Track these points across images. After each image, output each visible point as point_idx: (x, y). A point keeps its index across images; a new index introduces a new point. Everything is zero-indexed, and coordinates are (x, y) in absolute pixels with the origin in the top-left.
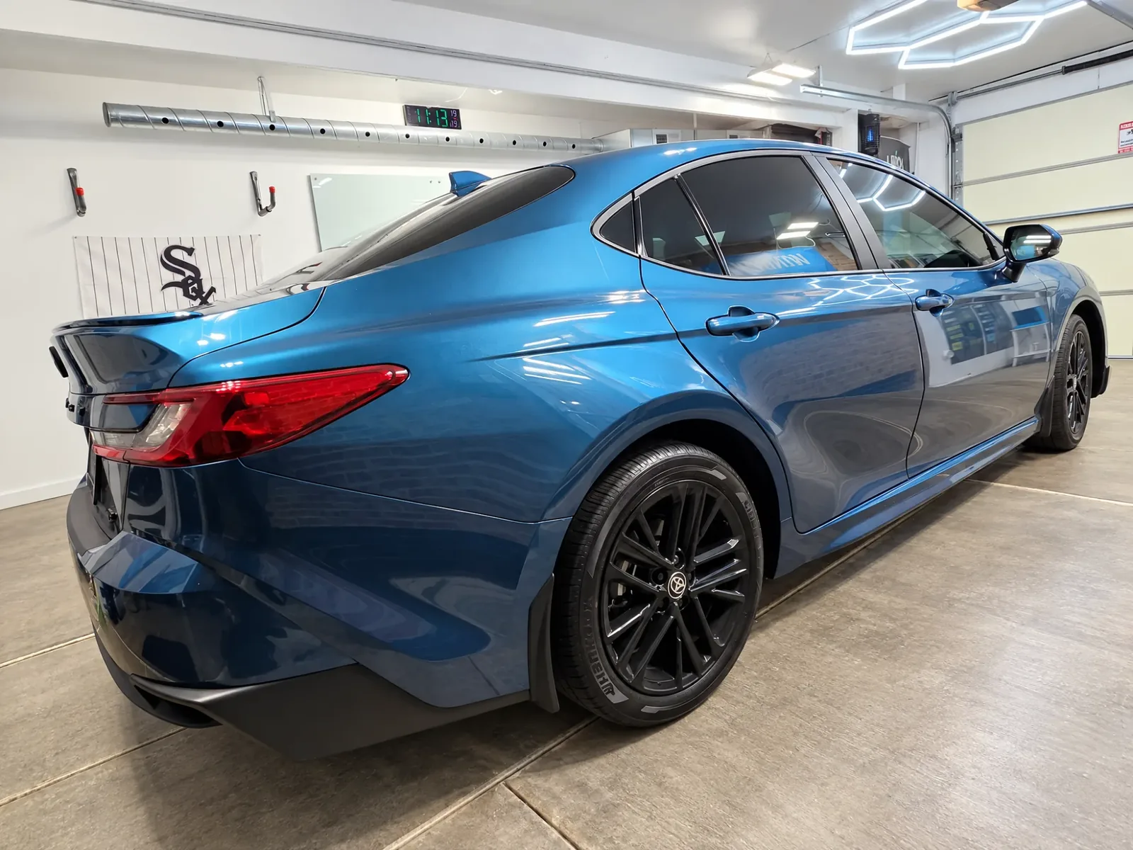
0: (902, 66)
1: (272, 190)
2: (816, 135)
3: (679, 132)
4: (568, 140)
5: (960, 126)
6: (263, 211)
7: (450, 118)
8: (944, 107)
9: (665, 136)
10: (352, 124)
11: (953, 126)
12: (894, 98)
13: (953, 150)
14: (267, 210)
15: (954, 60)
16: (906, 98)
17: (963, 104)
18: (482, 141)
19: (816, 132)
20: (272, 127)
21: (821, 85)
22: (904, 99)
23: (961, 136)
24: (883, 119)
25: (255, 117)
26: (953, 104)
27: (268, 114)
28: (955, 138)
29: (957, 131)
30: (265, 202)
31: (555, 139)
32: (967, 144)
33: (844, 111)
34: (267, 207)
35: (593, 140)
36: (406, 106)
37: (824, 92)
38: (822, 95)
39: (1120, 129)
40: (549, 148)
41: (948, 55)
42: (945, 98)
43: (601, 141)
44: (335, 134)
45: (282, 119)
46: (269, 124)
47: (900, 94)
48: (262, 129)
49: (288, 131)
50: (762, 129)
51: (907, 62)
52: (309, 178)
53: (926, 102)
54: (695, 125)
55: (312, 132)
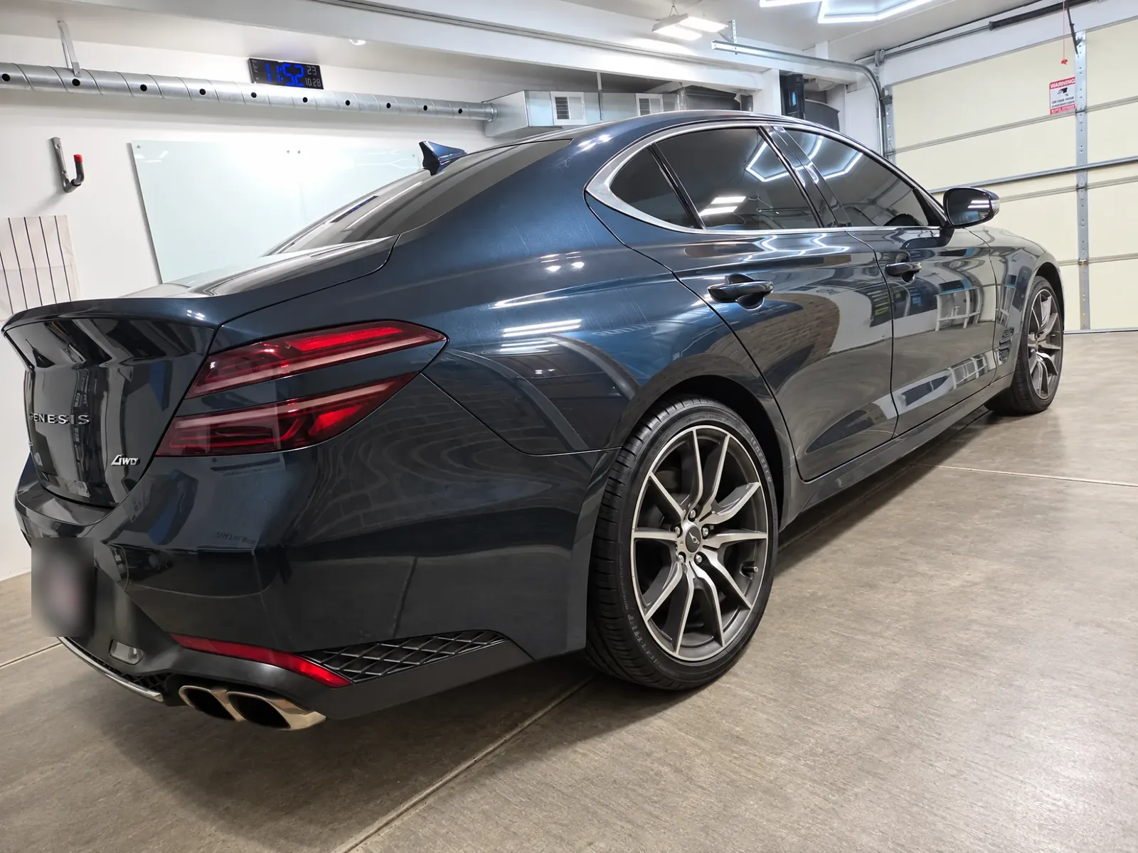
0: (822, 20)
1: (78, 160)
2: (735, 99)
3: (581, 94)
4: (453, 103)
5: (888, 87)
6: (68, 186)
7: (306, 75)
8: (871, 67)
9: (565, 98)
10: (181, 80)
11: (882, 86)
12: (818, 57)
13: (884, 115)
14: (74, 184)
15: (877, 13)
16: (829, 56)
17: (890, 63)
18: (348, 103)
19: (735, 95)
20: (76, 83)
21: (735, 42)
22: (827, 58)
23: (891, 98)
24: (807, 81)
25: (55, 70)
26: (881, 62)
27: (71, 67)
28: (884, 101)
29: (886, 93)
30: (71, 174)
31: (436, 102)
32: (897, 108)
33: (763, 71)
34: (73, 181)
35: (482, 105)
36: (251, 59)
37: (739, 49)
38: (736, 53)
39: (1050, 88)
40: (431, 112)
41: (869, 8)
42: (871, 57)
43: (492, 105)
44: (161, 92)
45: (90, 73)
46: (70, 78)
47: (822, 52)
48: (63, 85)
49: (97, 87)
50: (676, 92)
51: (827, 16)
52: (130, 147)
53: (853, 62)
54: (600, 88)
55: (129, 89)
